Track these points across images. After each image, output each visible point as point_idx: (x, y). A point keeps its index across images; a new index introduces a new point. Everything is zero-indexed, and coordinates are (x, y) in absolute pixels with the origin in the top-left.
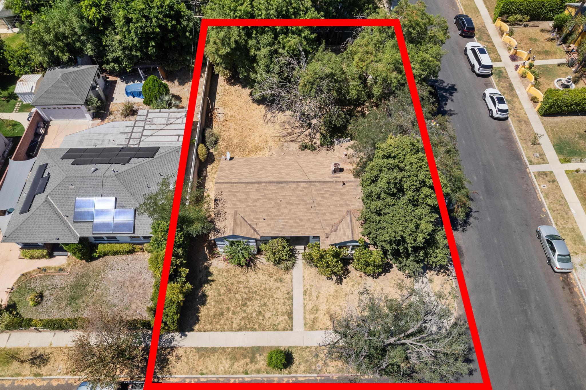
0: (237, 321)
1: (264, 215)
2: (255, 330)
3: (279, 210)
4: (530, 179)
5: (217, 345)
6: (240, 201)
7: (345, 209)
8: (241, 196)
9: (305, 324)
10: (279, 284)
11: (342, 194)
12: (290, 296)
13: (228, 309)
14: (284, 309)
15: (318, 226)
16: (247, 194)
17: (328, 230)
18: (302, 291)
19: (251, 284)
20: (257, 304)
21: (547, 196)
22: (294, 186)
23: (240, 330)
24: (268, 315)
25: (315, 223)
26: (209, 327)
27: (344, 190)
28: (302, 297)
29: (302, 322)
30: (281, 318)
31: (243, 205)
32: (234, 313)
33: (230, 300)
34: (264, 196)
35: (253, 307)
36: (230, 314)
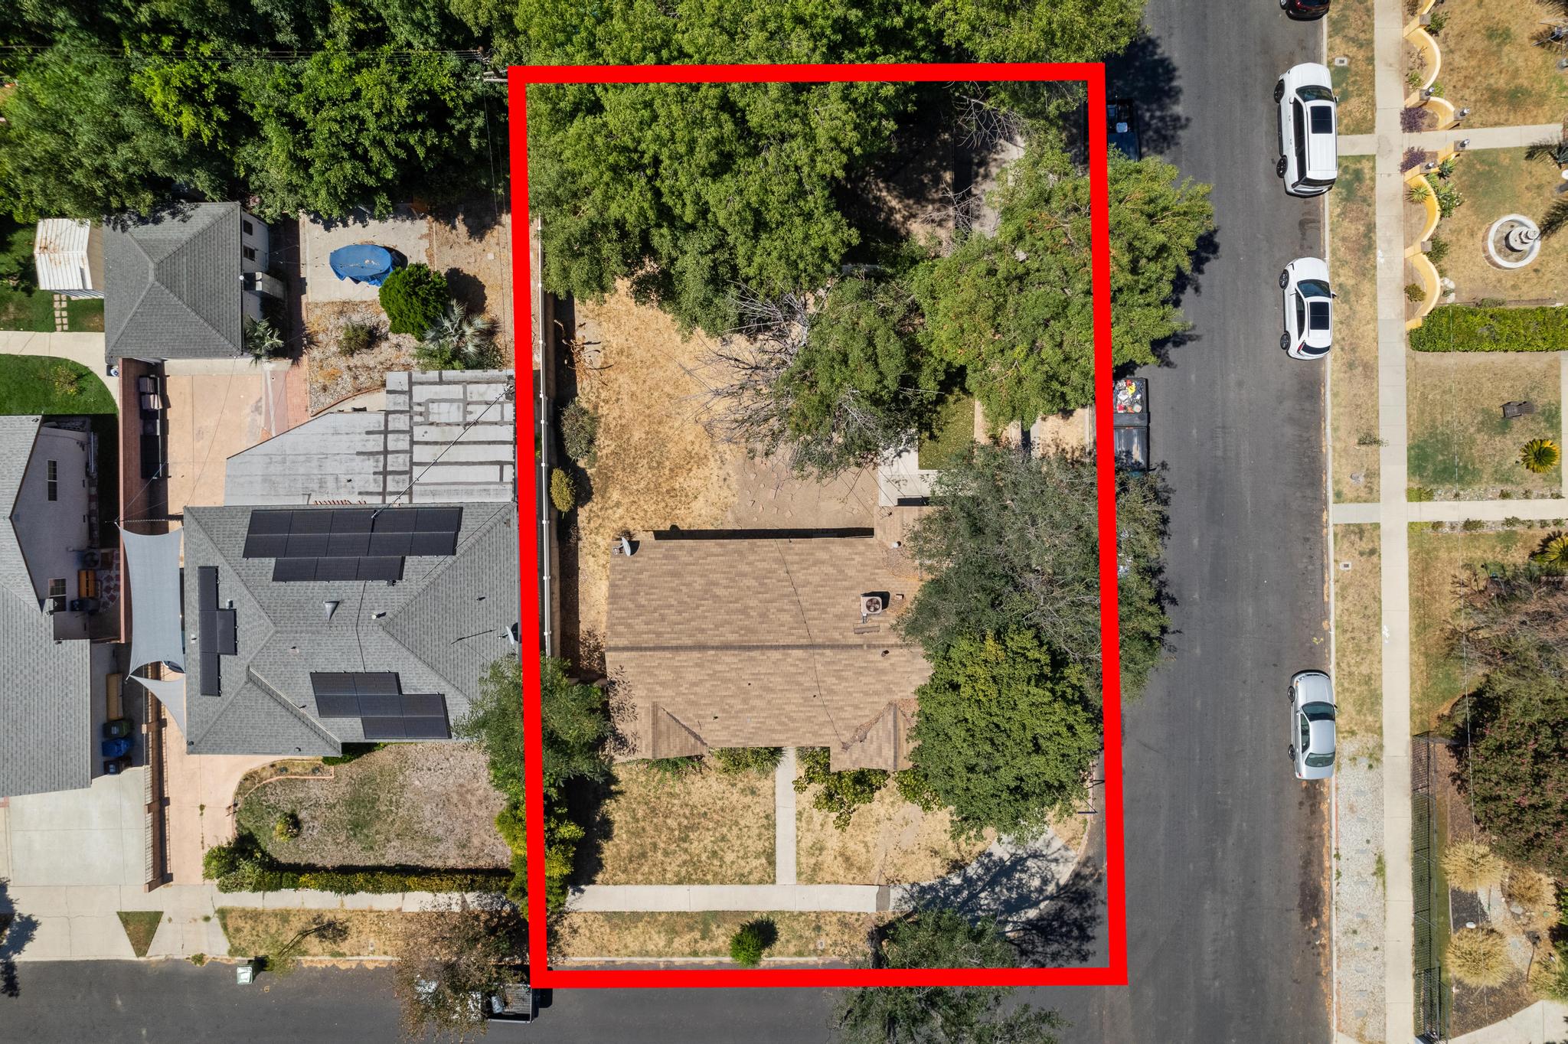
0: (671, 869)
1: (715, 711)
2: (707, 883)
3: (745, 701)
4: (1321, 540)
5: (640, 908)
6: (662, 684)
7: (884, 700)
8: (665, 675)
9: (799, 874)
10: (748, 800)
11: (881, 672)
12: (769, 822)
13: (655, 846)
14: (760, 846)
15: (828, 730)
16: (675, 670)
17: (847, 736)
18: (793, 811)
19: (695, 799)
20: (708, 838)
21: (1342, 596)
22: (776, 655)
23: (680, 882)
24: (730, 857)
25: (822, 725)
26: (623, 877)
27: (885, 664)
28: (792, 823)
29: (793, 869)
30: (755, 863)
31: (670, 692)
32: (666, 854)
33: (657, 829)
34: (712, 676)
35: (701, 843)
36: (659, 854)
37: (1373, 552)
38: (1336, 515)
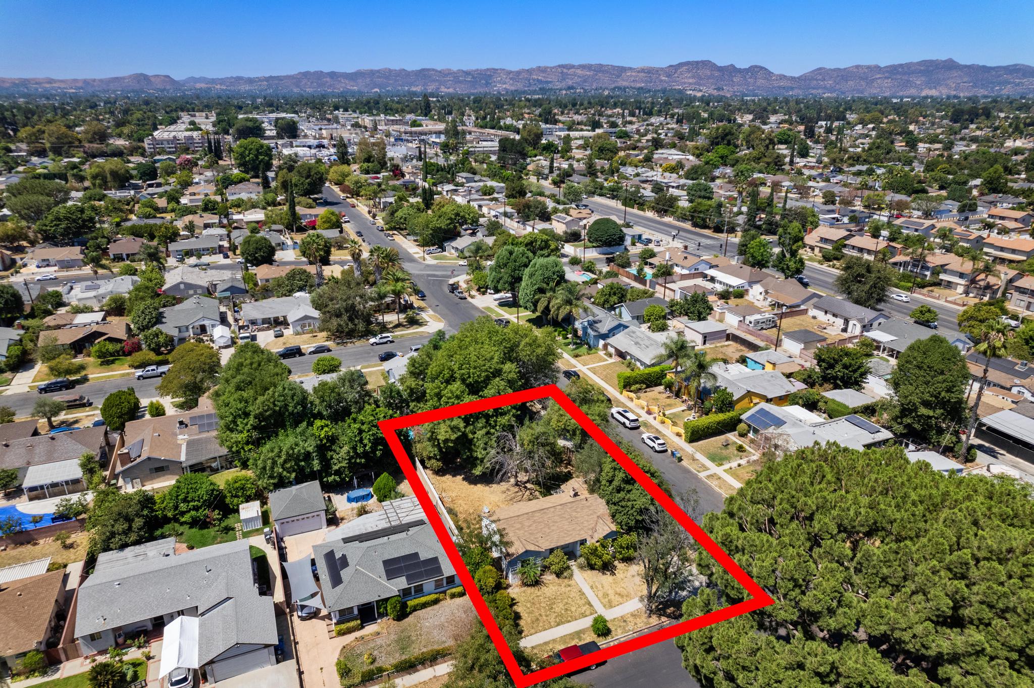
0: (552, 620)
1: (540, 535)
2: (569, 621)
3: (549, 528)
4: (703, 481)
5: (547, 640)
6: (518, 529)
7: (595, 516)
8: (518, 526)
9: (604, 606)
10: (569, 588)
11: (589, 507)
12: (582, 593)
13: (541, 615)
14: (583, 602)
15: (582, 532)
16: (520, 523)
17: (590, 533)
18: (588, 587)
19: (548, 595)
20: (561, 605)
21: (720, 487)
22: (552, 510)
23: (558, 625)
24: (573, 609)
25: (580, 530)
26: (533, 631)
27: (588, 504)
28: (591, 591)
29: (601, 606)
30: (584, 608)
31: (522, 532)
32: (547, 616)
33: (539, 609)
34: (534, 522)
35: (559, 608)
36: (544, 618)
37: (720, 478)
38: (702, 475)
